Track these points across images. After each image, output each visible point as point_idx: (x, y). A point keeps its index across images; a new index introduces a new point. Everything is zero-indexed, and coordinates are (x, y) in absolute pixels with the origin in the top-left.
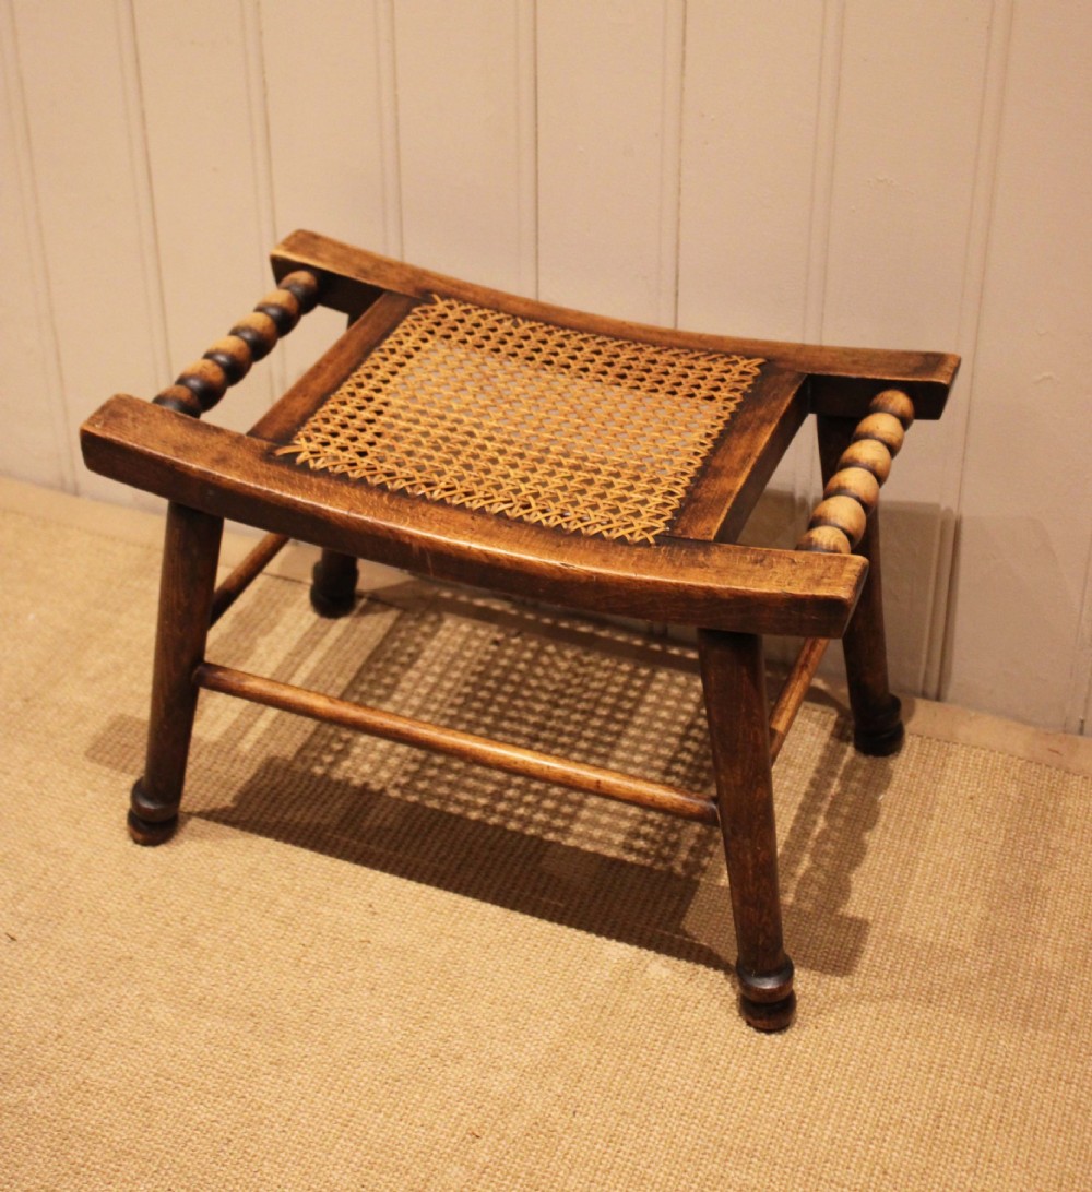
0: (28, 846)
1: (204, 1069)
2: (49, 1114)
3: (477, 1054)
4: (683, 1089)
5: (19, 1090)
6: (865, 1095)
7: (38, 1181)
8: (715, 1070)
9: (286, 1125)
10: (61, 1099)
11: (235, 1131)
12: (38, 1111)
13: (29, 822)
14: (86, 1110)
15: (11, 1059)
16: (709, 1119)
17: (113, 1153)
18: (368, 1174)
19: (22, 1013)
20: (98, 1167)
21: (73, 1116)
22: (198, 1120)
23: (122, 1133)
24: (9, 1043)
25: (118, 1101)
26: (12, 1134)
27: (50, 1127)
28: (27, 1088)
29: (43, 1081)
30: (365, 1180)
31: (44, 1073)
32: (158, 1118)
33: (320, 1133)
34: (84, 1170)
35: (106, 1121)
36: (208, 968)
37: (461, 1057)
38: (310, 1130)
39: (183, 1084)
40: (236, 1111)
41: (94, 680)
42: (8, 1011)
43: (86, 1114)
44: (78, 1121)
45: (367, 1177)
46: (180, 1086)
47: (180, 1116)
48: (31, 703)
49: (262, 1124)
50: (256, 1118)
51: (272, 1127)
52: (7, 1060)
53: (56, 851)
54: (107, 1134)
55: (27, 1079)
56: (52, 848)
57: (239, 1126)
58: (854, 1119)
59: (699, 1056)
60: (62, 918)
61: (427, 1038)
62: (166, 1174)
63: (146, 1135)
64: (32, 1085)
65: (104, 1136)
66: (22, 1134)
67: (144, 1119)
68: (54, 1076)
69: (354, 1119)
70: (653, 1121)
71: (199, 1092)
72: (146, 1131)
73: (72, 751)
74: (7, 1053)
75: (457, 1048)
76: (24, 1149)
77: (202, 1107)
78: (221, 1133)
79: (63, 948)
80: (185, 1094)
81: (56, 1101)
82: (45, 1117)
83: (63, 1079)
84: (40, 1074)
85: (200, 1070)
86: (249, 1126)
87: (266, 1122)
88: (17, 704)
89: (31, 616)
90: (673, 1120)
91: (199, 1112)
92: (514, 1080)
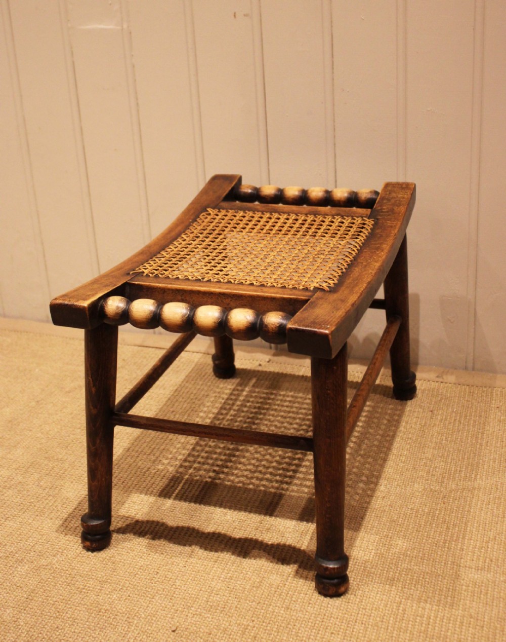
0: (43, 458)
1: (141, 543)
2: (64, 568)
3: (277, 527)
4: (383, 534)
5: (48, 559)
6: (474, 529)
7: (61, 597)
8: (397, 524)
9: (186, 564)
10: (69, 561)
11: (160, 569)
12: (59, 567)
13: (43, 449)
14: (82, 565)
15: (43, 545)
16: (399, 545)
17: (99, 582)
18: (230, 582)
19: (46, 526)
20: (91, 589)
21: (76, 568)
22: (140, 565)
23: (102, 573)
24: (41, 539)
25: (98, 560)
26: (46, 577)
27: (65, 573)
28: (51, 558)
29: (60, 554)
30: (229, 585)
31: (60, 550)
32: (120, 566)
33: (203, 566)
34: (84, 590)
35: (93, 569)
36: (138, 501)
37: (269, 529)
38: (198, 565)
39: (131, 550)
40: (159, 560)
41: (69, 392)
42: (39, 526)
43: (82, 566)
44: (79, 570)
45: (229, 583)
46: (129, 551)
47: (131, 564)
48: (40, 403)
49: (173, 564)
50: (169, 562)
51: (178, 565)
52: (41, 546)
53: (57, 459)
54: (95, 574)
55: (51, 553)
56: (56, 458)
57: (162, 566)
58: (471, 539)
59: (389, 519)
60: (63, 486)
61: (251, 522)
62: (127, 589)
63: (115, 573)
64: (54, 556)
65: (93, 575)
66: (51, 577)
67: (113, 567)
68: (65, 551)
69: (220, 559)
70: (371, 548)
71: (139, 553)
72: (114, 572)
73: (61, 420)
74: (40, 543)
75: (267, 525)
76: (53, 583)
77: (141, 559)
78: (153, 570)
79: (64, 498)
80: (132, 555)
81: (67, 562)
82: (62, 569)
83: (70, 552)
84: (58, 551)
85: (139, 544)
86: (166, 566)
87: (175, 563)
88: (33, 404)
89: (37, 370)
90: (381, 547)
91: (140, 562)
92: (298, 537)
